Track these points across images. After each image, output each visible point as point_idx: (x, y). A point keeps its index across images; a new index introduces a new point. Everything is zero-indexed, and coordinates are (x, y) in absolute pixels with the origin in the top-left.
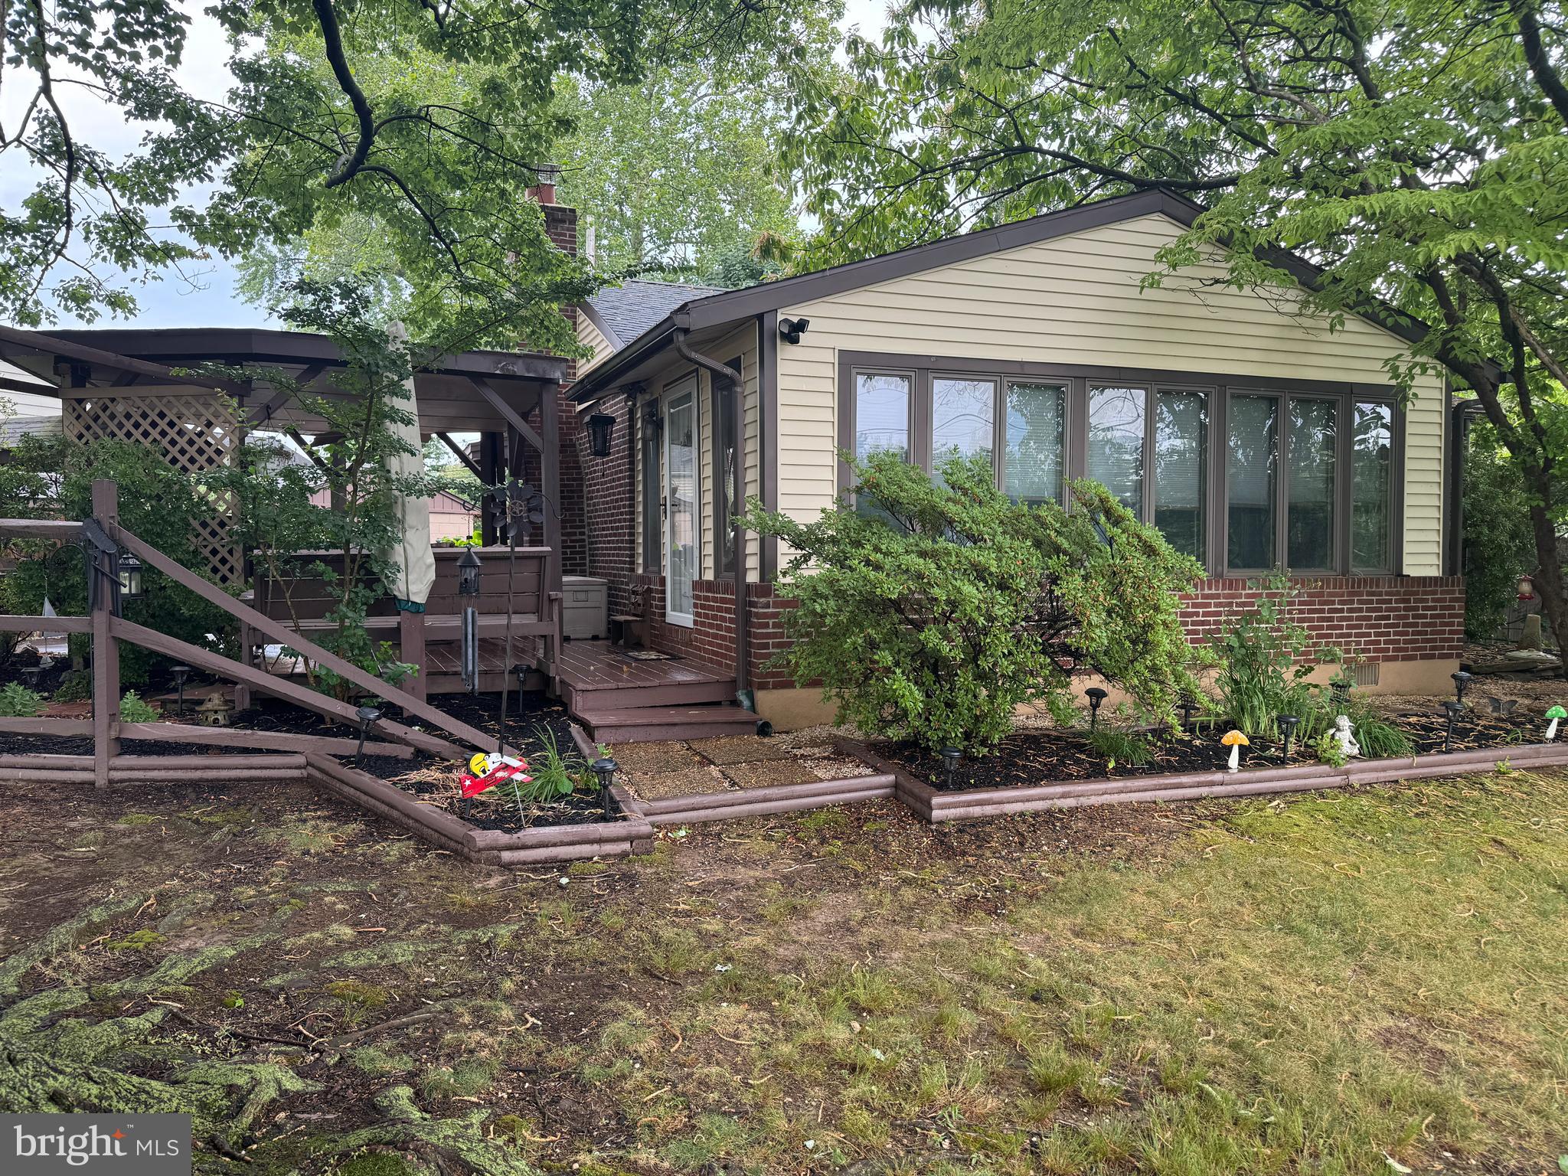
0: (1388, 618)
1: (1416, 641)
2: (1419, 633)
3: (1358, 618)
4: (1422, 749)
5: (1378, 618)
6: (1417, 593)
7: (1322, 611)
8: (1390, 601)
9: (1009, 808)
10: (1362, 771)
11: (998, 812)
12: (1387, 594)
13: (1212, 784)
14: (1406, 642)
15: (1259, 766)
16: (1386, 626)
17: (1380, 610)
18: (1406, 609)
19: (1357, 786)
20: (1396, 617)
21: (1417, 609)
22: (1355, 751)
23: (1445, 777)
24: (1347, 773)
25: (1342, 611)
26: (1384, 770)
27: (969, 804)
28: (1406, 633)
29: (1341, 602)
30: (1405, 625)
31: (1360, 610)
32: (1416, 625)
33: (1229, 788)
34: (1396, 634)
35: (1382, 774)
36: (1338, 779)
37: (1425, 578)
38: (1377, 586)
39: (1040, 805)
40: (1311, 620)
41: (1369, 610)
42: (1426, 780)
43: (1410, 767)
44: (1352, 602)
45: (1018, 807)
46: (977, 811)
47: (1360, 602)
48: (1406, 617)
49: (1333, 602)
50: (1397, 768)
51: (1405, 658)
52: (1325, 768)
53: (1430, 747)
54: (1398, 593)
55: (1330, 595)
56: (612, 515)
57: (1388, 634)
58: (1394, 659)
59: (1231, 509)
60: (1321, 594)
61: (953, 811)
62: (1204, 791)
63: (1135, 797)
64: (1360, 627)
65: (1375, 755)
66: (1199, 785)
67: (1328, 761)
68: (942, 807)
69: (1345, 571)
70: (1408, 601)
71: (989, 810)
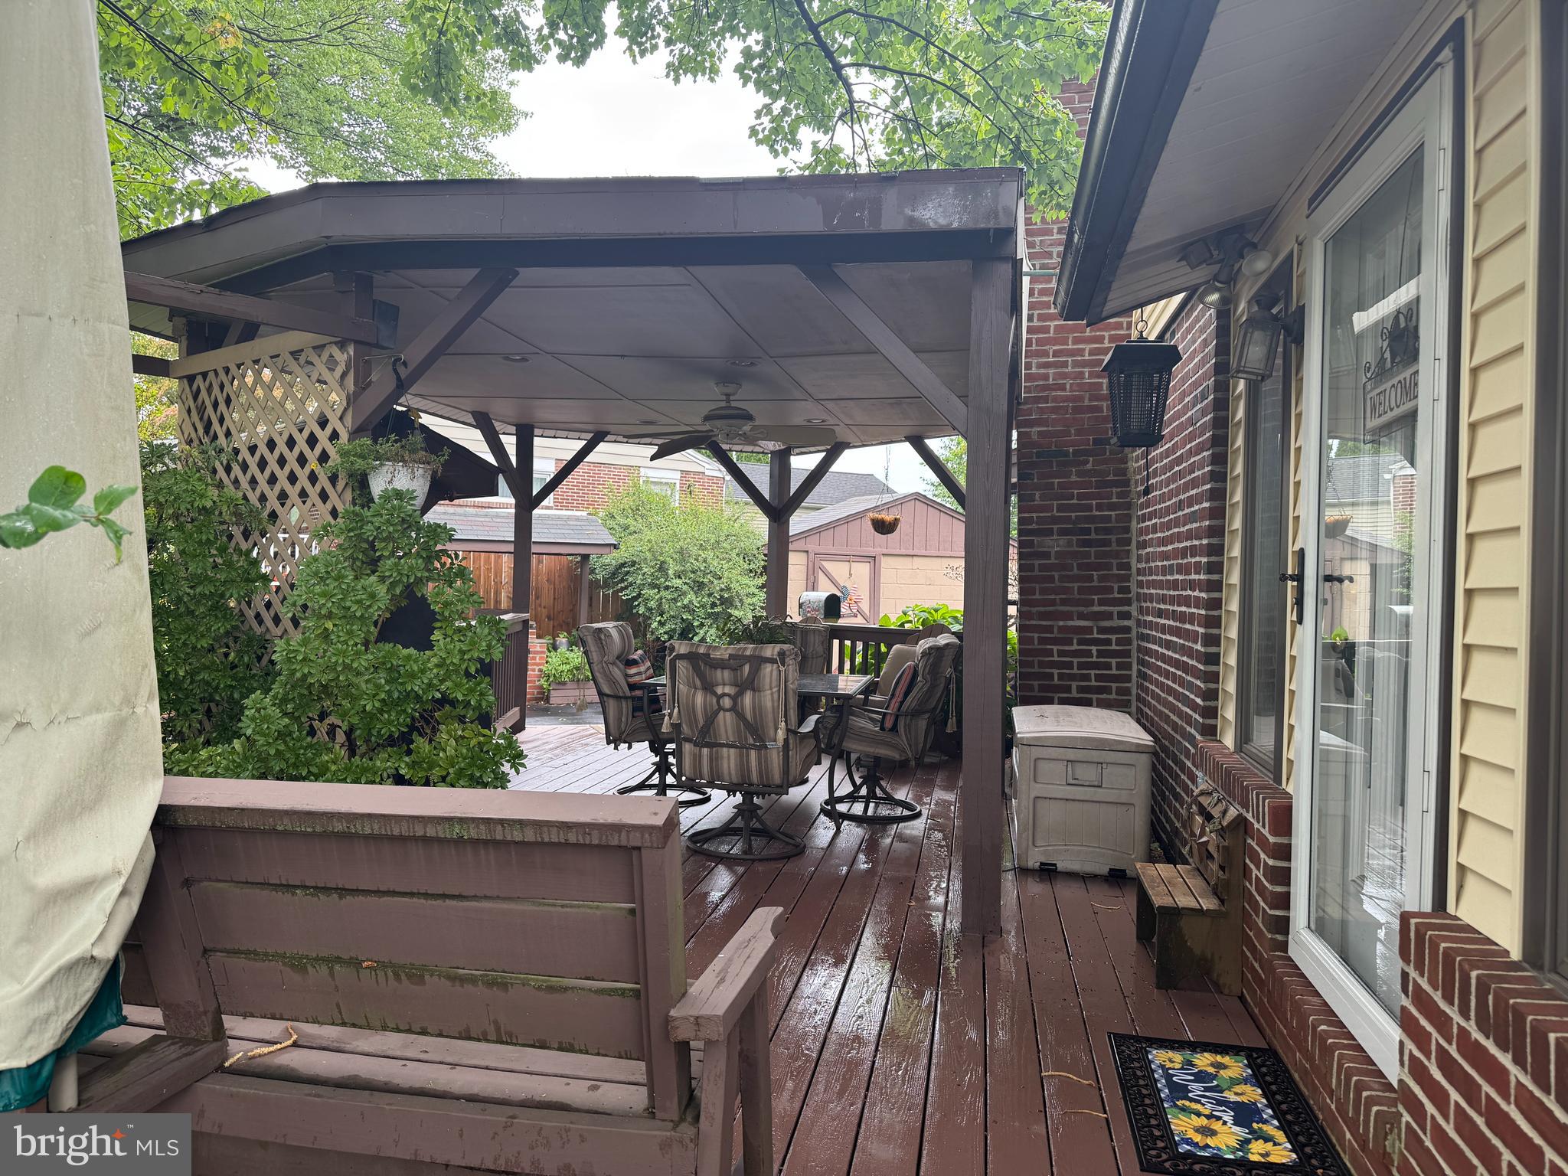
56: (1175, 585)
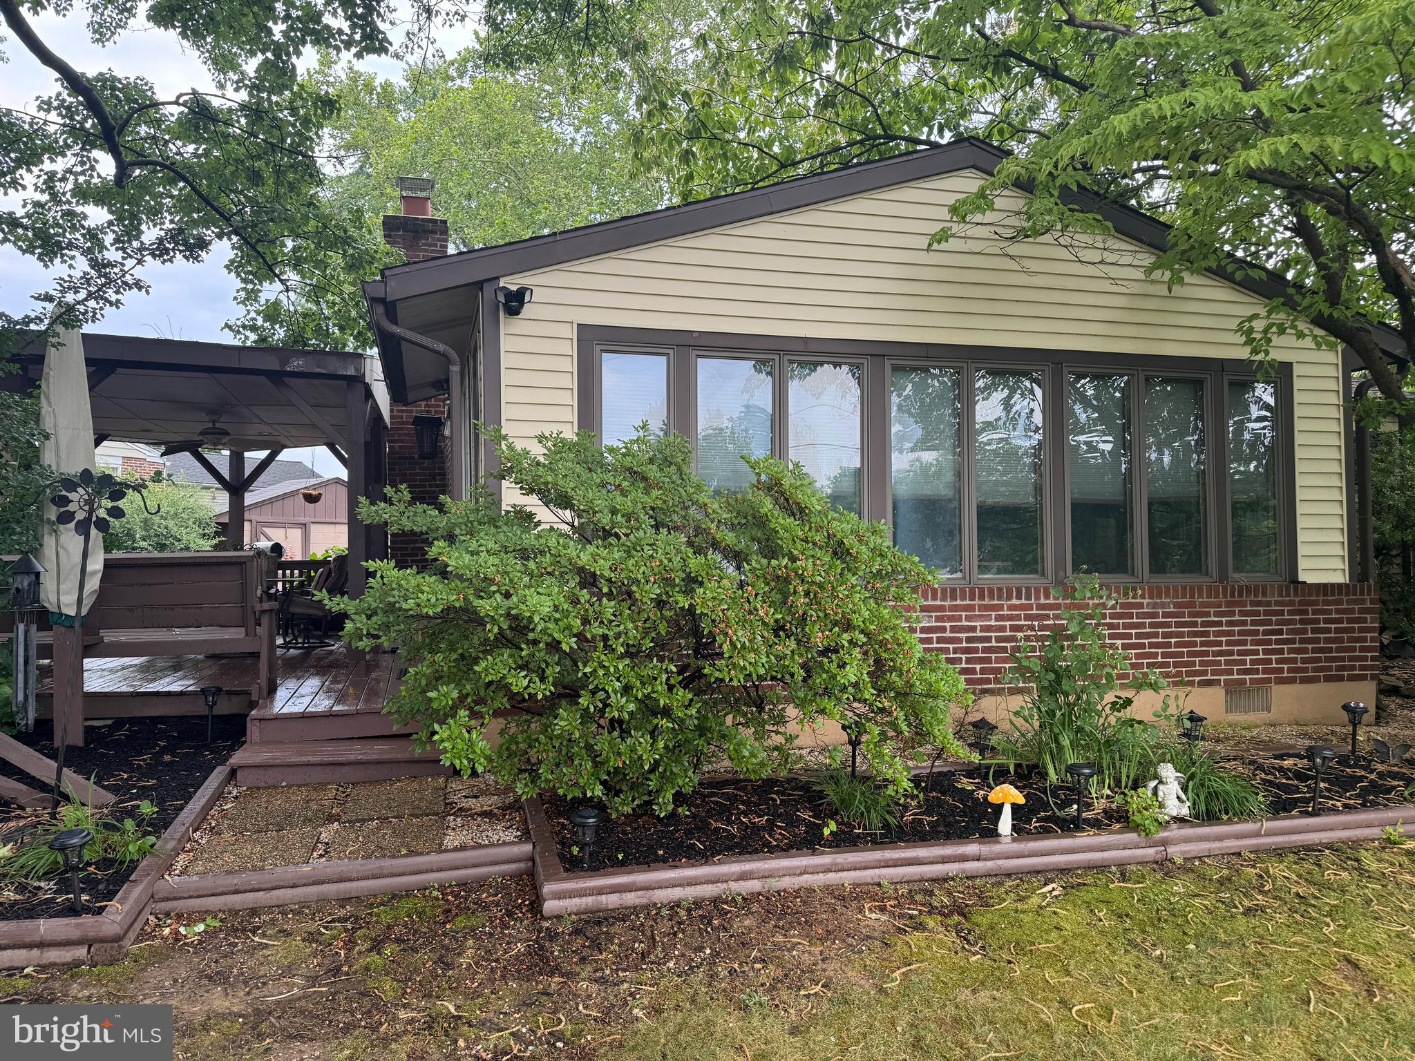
0: (1280, 632)
1: (1319, 660)
2: (1321, 650)
3: (1240, 633)
4: (1280, 807)
5: (1266, 633)
6: (1315, 603)
7: (1195, 624)
8: (1281, 613)
9: (661, 896)
10: (1187, 840)
11: (644, 901)
12: (1277, 604)
13: (964, 859)
14: (1304, 661)
15: (1045, 832)
16: (1278, 642)
17: (1269, 623)
18: (1302, 622)
19: (1179, 861)
20: (1290, 632)
21: (1317, 621)
22: (1185, 811)
23: (1309, 848)
24: (1165, 843)
25: (1219, 624)
26: (1219, 838)
27: (600, 891)
28: (1305, 651)
29: (1217, 614)
30: (1302, 641)
31: (1244, 623)
32: (1317, 641)
33: (990, 864)
34: (1291, 651)
35: (1217, 845)
36: (1151, 851)
37: (1325, 586)
38: (1264, 594)
39: (708, 891)
40: (1181, 635)
41: (1254, 623)
42: (1279, 853)
43: (1257, 834)
44: (1232, 614)
45: (675, 893)
46: (612, 900)
47: (1242, 613)
48: (1304, 631)
49: (1208, 614)
50: (1239, 836)
51: (1304, 681)
52: (1133, 836)
53: (1294, 803)
54: (1291, 603)
55: (1203, 605)
57: (1281, 651)
58: (1291, 681)
59: (1074, 506)
60: (1191, 605)
61: (576, 901)
62: (952, 868)
63: (848, 877)
64: (1244, 643)
65: (1210, 817)
66: (944, 860)
67: (1136, 828)
68: (559, 896)
69: (1223, 577)
70: (1305, 612)
71: (631, 898)
